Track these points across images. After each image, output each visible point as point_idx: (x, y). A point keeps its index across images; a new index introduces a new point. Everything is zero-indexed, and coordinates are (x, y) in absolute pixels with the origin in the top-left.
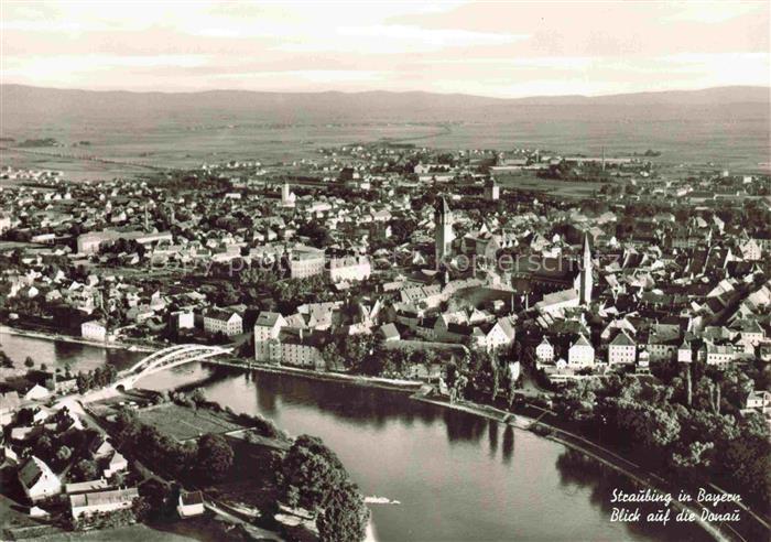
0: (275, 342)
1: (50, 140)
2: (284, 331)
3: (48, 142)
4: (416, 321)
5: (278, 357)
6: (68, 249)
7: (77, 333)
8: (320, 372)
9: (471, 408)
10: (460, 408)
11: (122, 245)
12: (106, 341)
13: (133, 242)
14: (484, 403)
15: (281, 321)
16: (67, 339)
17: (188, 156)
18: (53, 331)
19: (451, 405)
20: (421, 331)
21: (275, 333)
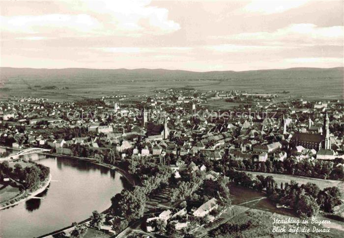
0: (61, 148)
1: (54, 86)
2: (64, 144)
3: (52, 88)
4: (104, 143)
5: (62, 152)
6: (26, 124)
7: (11, 146)
8: (72, 156)
9: (104, 165)
10: (102, 165)
11: (42, 123)
12: (19, 148)
13: (46, 121)
14: (108, 163)
15: (64, 142)
16: (8, 148)
17: (103, 93)
18: (5, 146)
19: (100, 164)
20: (106, 145)
21: (62, 145)
